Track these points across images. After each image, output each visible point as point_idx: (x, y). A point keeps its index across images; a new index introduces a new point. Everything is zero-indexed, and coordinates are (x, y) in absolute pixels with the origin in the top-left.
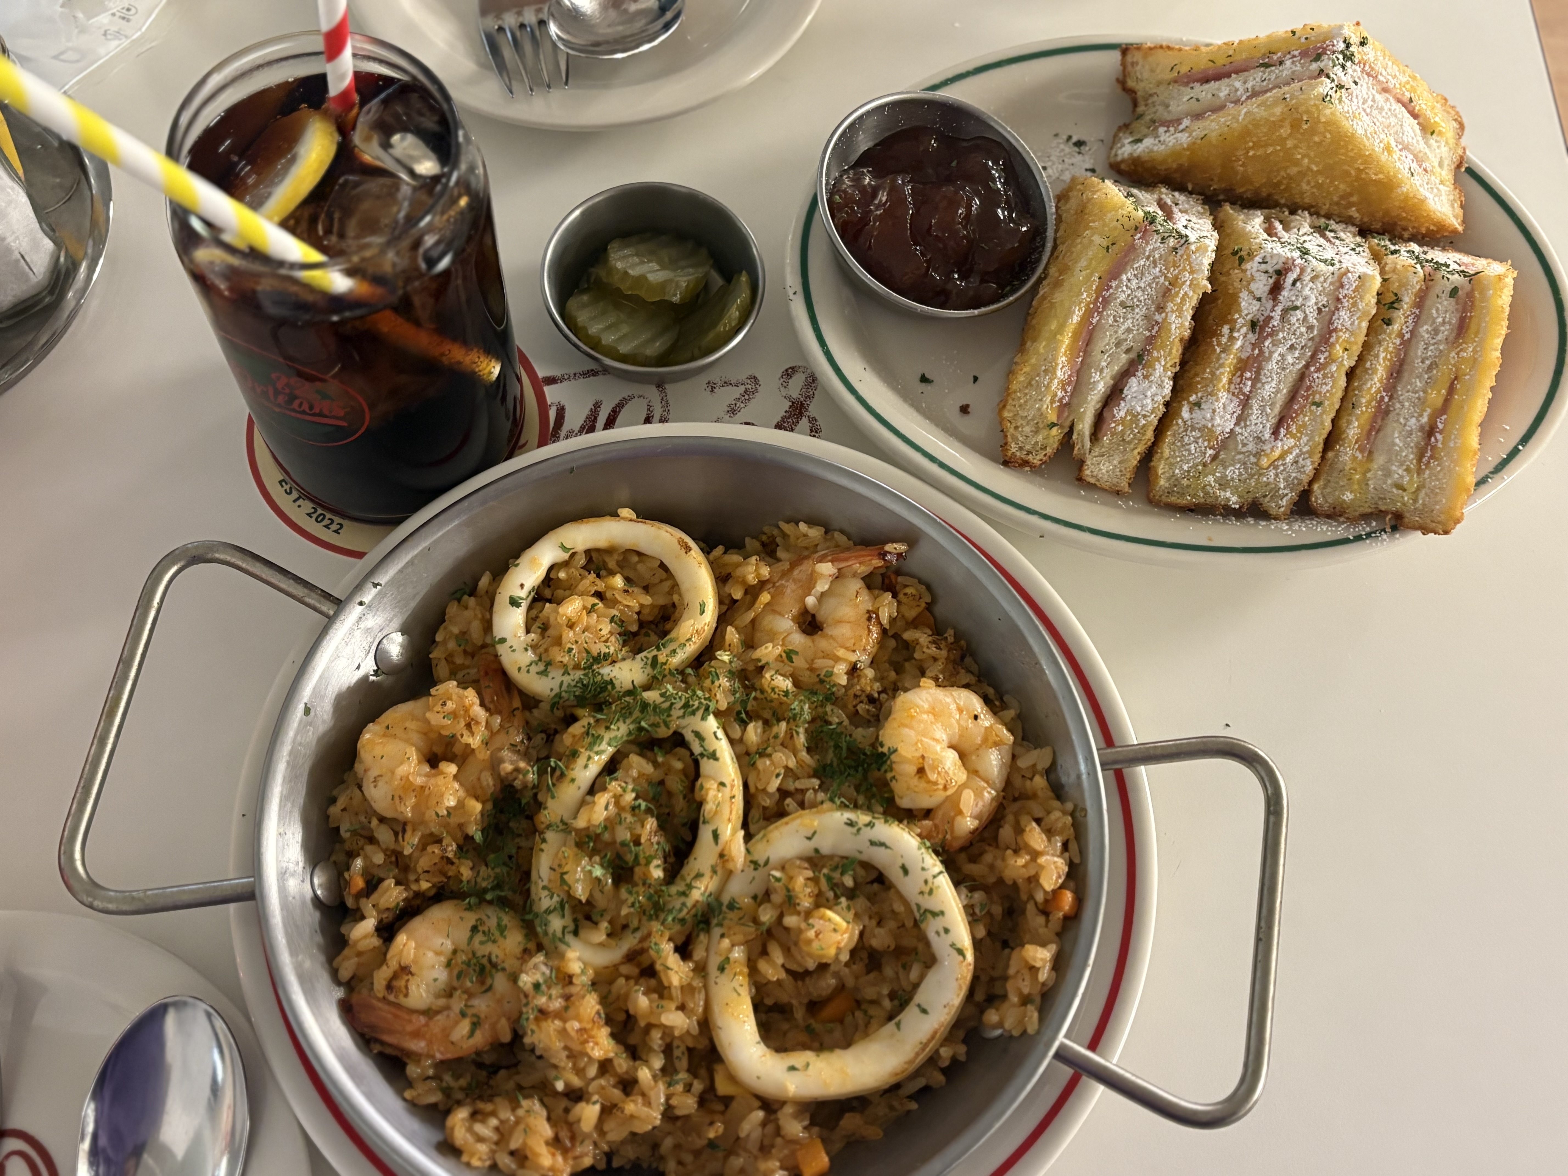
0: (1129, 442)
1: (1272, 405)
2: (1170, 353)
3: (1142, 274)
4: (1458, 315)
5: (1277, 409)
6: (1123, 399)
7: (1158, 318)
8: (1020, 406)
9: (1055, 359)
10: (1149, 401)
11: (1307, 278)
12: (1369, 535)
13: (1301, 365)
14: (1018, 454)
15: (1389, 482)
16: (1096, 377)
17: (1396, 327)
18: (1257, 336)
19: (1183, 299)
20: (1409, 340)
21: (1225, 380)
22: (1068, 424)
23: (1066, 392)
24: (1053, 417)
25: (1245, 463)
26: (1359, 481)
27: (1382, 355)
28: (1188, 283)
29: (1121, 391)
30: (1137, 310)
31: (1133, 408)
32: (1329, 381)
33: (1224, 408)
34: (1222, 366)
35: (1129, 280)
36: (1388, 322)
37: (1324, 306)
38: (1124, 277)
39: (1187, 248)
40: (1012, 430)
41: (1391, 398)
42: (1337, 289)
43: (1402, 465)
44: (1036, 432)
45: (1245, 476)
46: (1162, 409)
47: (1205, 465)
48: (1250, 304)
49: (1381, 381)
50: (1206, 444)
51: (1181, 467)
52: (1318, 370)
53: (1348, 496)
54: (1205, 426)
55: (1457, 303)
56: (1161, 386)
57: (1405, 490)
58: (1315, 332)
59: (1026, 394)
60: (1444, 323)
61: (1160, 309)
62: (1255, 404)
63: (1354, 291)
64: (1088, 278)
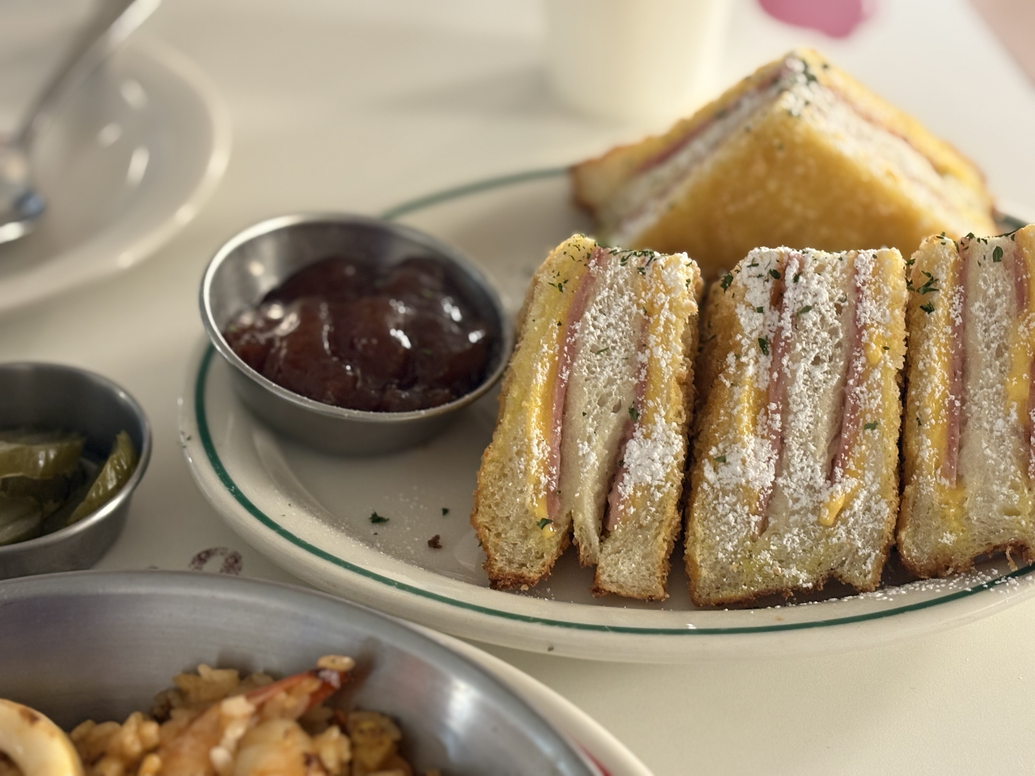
0: (648, 528)
1: (815, 440)
2: (669, 399)
3: (609, 307)
4: (1013, 282)
5: (823, 444)
6: (626, 471)
7: (642, 358)
8: (497, 505)
9: (526, 433)
10: (658, 465)
11: (810, 269)
12: (992, 584)
13: (834, 382)
14: (507, 569)
15: (995, 507)
16: (584, 448)
17: (940, 311)
18: (771, 357)
19: (666, 327)
20: (963, 326)
21: (746, 419)
22: (563, 519)
23: (551, 475)
24: (542, 512)
25: (804, 526)
26: (955, 516)
27: (934, 350)
28: (667, 306)
29: (622, 462)
30: (614, 353)
31: (641, 478)
32: (876, 392)
33: (756, 455)
34: (738, 402)
35: (595, 318)
36: (929, 309)
37: (840, 300)
38: (588, 315)
39: (655, 266)
40: (492, 539)
41: (963, 402)
42: (851, 277)
43: (1004, 482)
44: (526, 537)
45: (809, 543)
46: (679, 476)
47: (753, 539)
48: (751, 319)
49: (943, 382)
50: (747, 508)
51: (725, 550)
52: (859, 383)
53: (948, 539)
54: (738, 485)
55: (1006, 268)
56: (669, 444)
57: (1018, 514)
58: (841, 335)
59: (501, 488)
60: (998, 295)
61: (642, 346)
62: (793, 443)
63: (873, 275)
64: (544, 327)
